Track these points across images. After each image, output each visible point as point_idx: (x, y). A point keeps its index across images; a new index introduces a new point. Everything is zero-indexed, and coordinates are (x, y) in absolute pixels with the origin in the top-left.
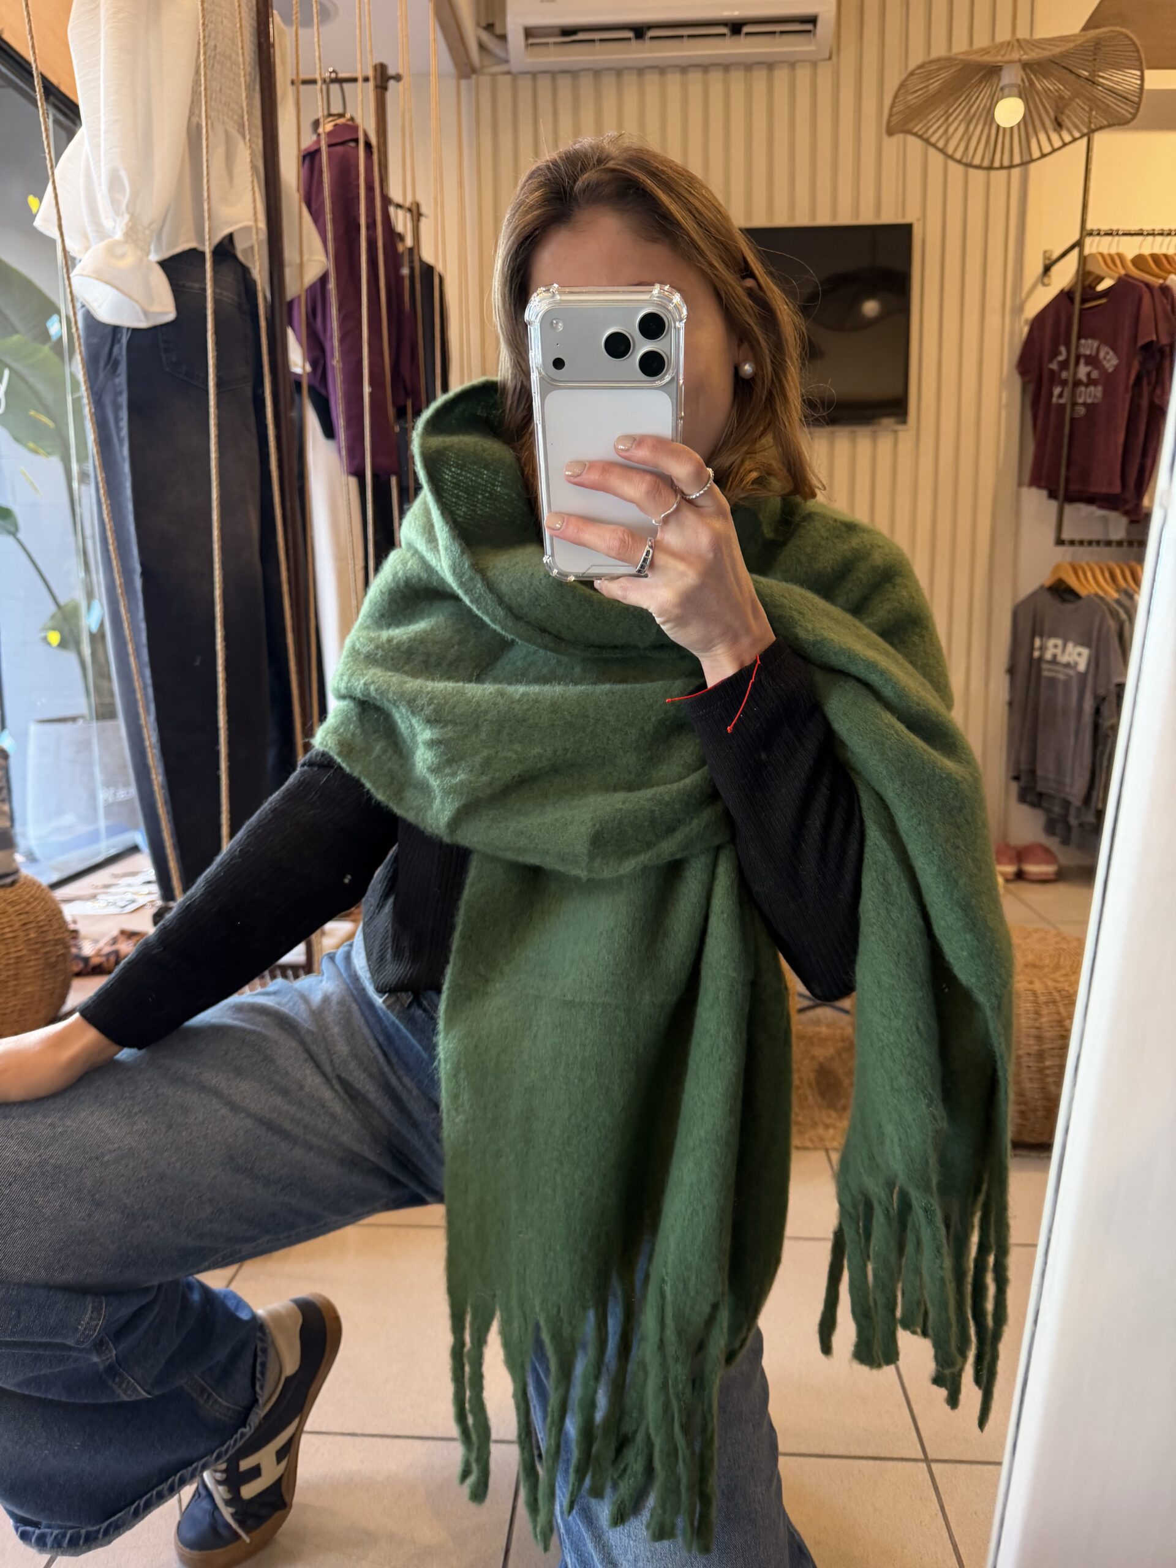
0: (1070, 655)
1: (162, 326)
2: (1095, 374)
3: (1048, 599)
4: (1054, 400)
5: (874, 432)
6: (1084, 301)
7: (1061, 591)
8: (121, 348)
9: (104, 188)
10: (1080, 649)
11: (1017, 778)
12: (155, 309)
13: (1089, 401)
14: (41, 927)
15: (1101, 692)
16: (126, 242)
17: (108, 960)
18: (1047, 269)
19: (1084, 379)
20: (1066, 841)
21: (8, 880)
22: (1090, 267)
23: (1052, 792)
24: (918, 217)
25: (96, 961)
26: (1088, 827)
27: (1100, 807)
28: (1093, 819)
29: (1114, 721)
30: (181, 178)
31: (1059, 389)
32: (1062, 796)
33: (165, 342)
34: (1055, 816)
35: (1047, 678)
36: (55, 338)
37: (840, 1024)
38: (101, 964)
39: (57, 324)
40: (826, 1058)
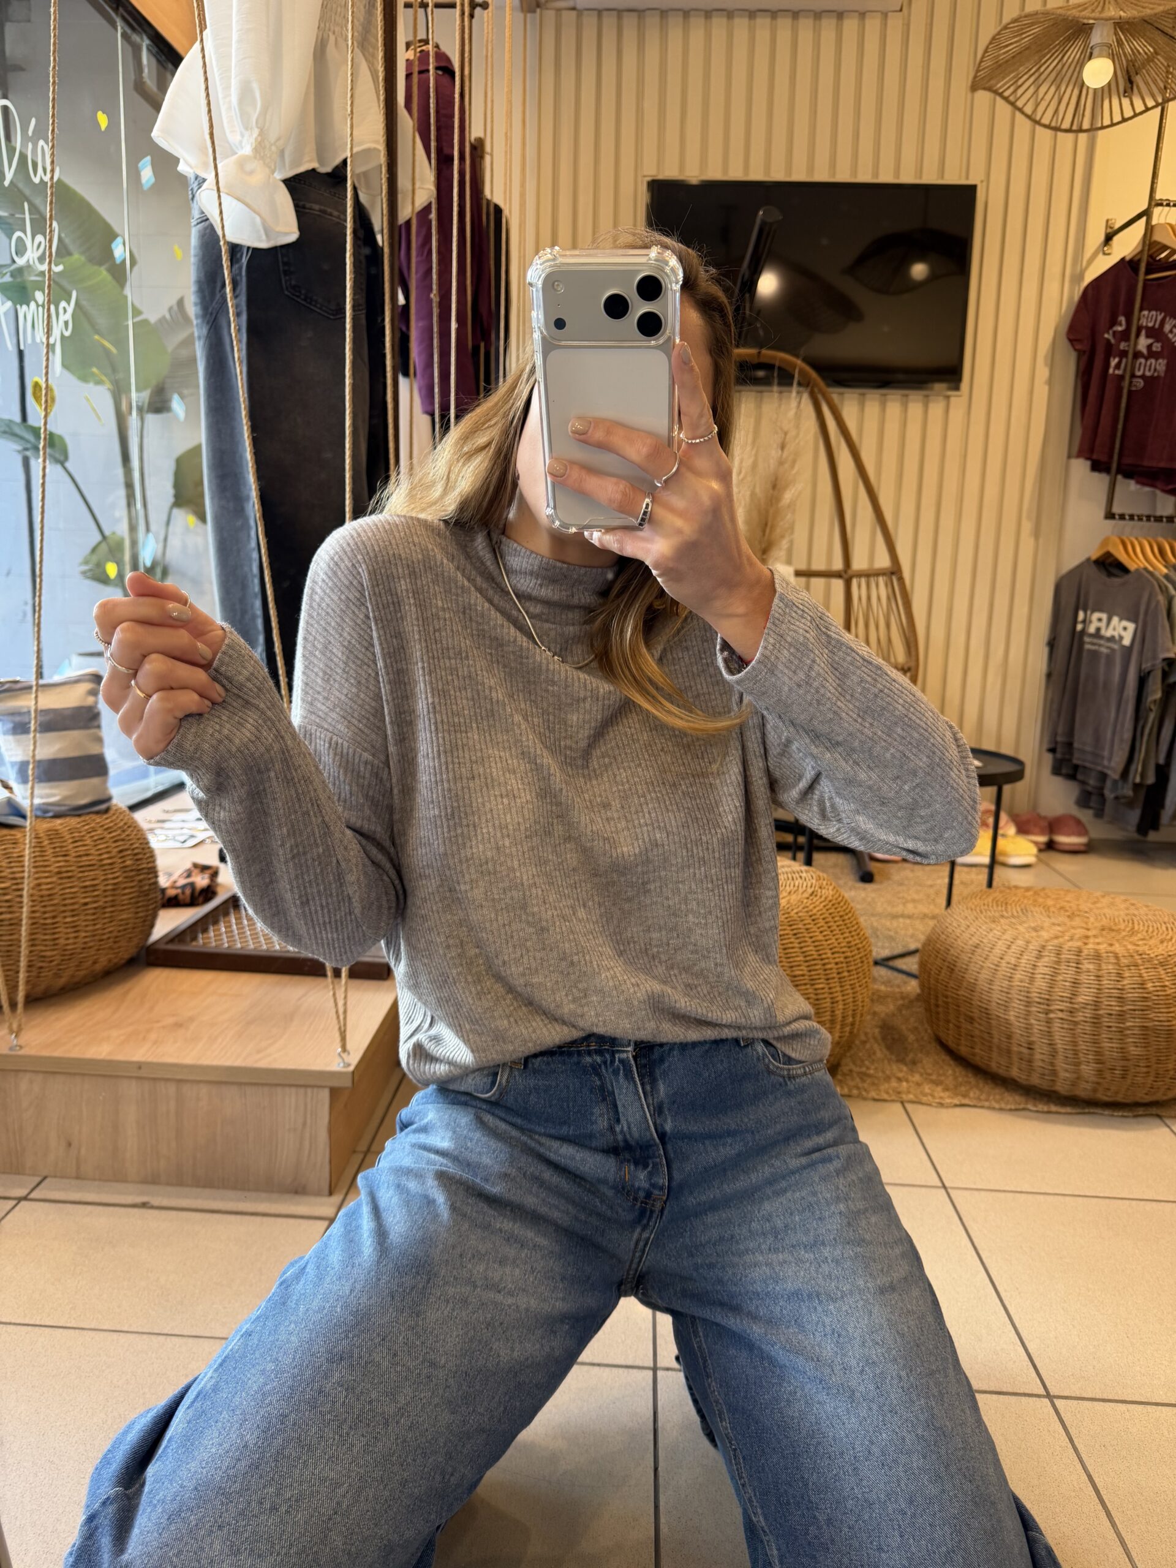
0: (1114, 629)
1: (282, 247)
2: (1157, 347)
3: (1093, 571)
4: (1111, 371)
5: (927, 396)
6: (1148, 271)
7: (1109, 565)
8: (240, 268)
9: (234, 99)
10: (1125, 623)
11: (1052, 750)
12: (280, 228)
13: (1148, 374)
14: (136, 854)
15: (1147, 666)
16: (255, 158)
17: (183, 893)
18: (1109, 238)
19: (1145, 351)
20: (1099, 814)
21: (103, 807)
22: (1158, 237)
23: (1087, 765)
24: (983, 178)
25: (172, 893)
26: (1123, 801)
27: (1138, 780)
28: (1130, 793)
29: (1158, 695)
30: (307, 94)
31: (1117, 360)
32: (1099, 768)
33: (285, 264)
34: (1089, 789)
35: (1089, 651)
36: (118, 261)
37: (897, 982)
38: (176, 897)
39: (121, 247)
40: (887, 1014)
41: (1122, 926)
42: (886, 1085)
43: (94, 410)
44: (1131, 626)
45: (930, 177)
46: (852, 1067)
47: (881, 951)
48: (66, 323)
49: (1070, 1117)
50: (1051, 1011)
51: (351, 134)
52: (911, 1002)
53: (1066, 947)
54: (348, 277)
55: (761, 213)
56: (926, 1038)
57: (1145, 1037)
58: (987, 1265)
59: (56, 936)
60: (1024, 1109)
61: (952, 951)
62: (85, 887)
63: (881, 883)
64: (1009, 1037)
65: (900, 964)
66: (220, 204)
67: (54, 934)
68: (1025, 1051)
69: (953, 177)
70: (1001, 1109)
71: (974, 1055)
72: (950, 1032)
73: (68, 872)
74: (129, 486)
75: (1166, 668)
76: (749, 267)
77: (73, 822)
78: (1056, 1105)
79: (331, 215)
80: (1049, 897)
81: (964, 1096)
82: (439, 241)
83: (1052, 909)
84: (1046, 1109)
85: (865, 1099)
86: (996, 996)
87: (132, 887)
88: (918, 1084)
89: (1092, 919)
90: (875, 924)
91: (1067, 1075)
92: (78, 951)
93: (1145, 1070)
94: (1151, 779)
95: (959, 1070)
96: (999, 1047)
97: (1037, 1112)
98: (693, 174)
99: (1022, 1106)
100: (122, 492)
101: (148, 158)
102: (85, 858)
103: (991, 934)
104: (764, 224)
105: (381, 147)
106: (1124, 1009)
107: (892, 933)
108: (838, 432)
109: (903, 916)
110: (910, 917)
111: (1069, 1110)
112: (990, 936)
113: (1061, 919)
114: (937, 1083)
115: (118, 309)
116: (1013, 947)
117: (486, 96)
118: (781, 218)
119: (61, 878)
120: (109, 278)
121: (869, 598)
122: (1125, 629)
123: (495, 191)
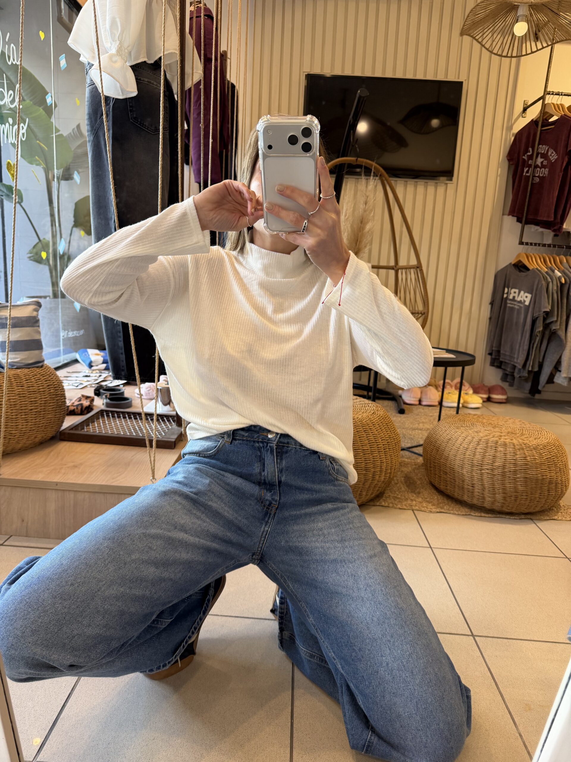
0: (522, 297)
1: (130, 98)
2: (545, 163)
3: (513, 269)
4: (524, 174)
5: (437, 183)
6: (543, 126)
7: (520, 267)
8: (109, 108)
9: (108, 26)
10: (526, 294)
11: (490, 354)
12: (129, 90)
13: (541, 175)
14: (55, 388)
15: (536, 315)
16: (117, 55)
17: (77, 408)
18: (525, 110)
19: (540, 165)
20: (511, 385)
21: (40, 364)
22: (547, 110)
23: (507, 361)
24: (466, 79)
25: (72, 408)
26: (523, 378)
27: (530, 369)
28: (526, 375)
29: (541, 329)
30: (142, 25)
31: (527, 169)
32: (512, 363)
33: (130, 107)
34: (507, 373)
35: (509, 307)
36: (49, 105)
37: (413, 458)
38: (74, 410)
39: (50, 98)
40: (408, 472)
41: (518, 432)
42: (406, 502)
43: (36, 177)
44: (529, 296)
45: (441, 77)
46: (391, 494)
47: (405, 444)
48: (23, 134)
49: (491, 518)
50: (483, 469)
51: (164, 45)
52: (419, 466)
53: (491, 440)
54: (161, 113)
55: (359, 91)
56: (425, 483)
57: (526, 482)
58: (448, 581)
59: (17, 424)
60: (469, 515)
61: (438, 442)
62: (31, 401)
63: (408, 414)
64: (463, 481)
65: (415, 450)
66: (101, 76)
67: (16, 423)
68: (471, 488)
69: (451, 78)
70: (458, 515)
71: (447, 489)
72: (436, 479)
73: (23, 394)
74: (52, 215)
75: (545, 316)
76: (353, 117)
77: (26, 371)
78: (484, 513)
79: (153, 84)
80: (484, 418)
81: (442, 508)
82: (204, 99)
83: (485, 424)
84: (479, 515)
85: (396, 508)
86: (458, 462)
87: (53, 403)
88: (421, 502)
89: (504, 429)
90: (404, 432)
91: (490, 499)
92: (28, 431)
93: (525, 497)
94: (536, 369)
95: (440, 497)
96: (458, 486)
97: (475, 516)
98: (328, 72)
99: (468, 514)
100: (49, 219)
101: (64, 55)
102: (31, 388)
103: (456, 434)
104: (360, 97)
105: (178, 52)
106: (517, 469)
107: (412, 437)
108: (394, 199)
109: (417, 429)
110: (421, 430)
111: (490, 515)
112: (456, 435)
113: (489, 428)
114: (429, 502)
115: (48, 128)
116: (466, 440)
117: (228, 30)
118: (368, 94)
119: (20, 397)
120: (44, 113)
121: (406, 279)
122: (526, 297)
123: (232, 76)
